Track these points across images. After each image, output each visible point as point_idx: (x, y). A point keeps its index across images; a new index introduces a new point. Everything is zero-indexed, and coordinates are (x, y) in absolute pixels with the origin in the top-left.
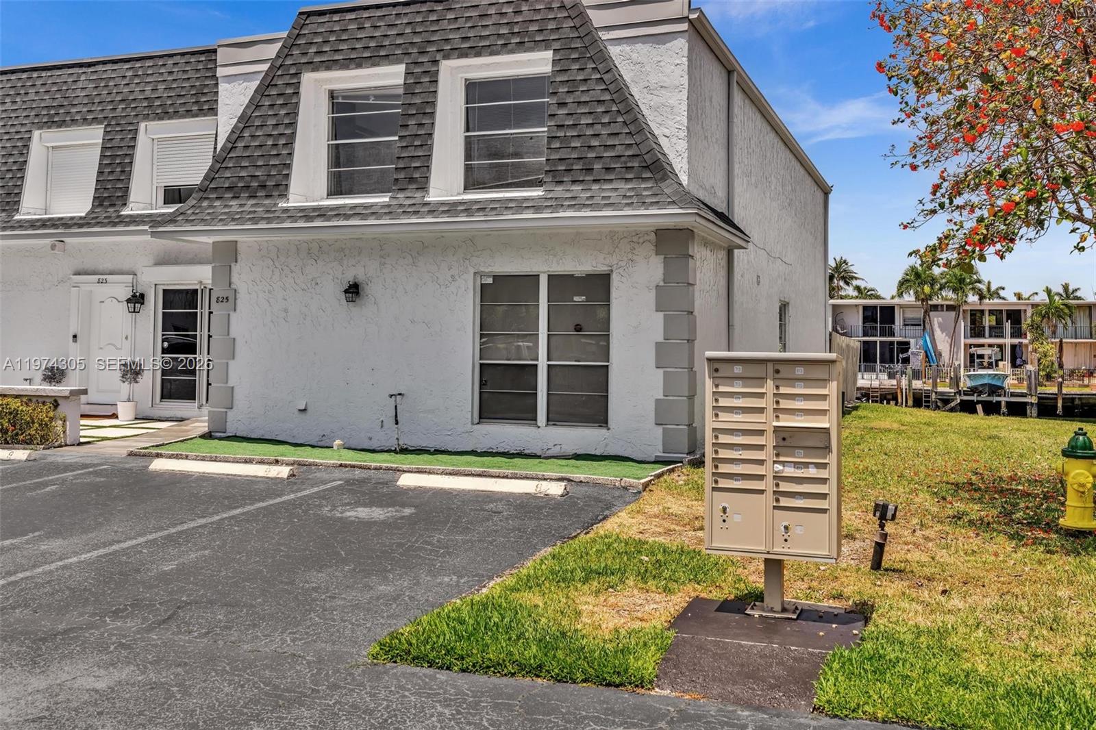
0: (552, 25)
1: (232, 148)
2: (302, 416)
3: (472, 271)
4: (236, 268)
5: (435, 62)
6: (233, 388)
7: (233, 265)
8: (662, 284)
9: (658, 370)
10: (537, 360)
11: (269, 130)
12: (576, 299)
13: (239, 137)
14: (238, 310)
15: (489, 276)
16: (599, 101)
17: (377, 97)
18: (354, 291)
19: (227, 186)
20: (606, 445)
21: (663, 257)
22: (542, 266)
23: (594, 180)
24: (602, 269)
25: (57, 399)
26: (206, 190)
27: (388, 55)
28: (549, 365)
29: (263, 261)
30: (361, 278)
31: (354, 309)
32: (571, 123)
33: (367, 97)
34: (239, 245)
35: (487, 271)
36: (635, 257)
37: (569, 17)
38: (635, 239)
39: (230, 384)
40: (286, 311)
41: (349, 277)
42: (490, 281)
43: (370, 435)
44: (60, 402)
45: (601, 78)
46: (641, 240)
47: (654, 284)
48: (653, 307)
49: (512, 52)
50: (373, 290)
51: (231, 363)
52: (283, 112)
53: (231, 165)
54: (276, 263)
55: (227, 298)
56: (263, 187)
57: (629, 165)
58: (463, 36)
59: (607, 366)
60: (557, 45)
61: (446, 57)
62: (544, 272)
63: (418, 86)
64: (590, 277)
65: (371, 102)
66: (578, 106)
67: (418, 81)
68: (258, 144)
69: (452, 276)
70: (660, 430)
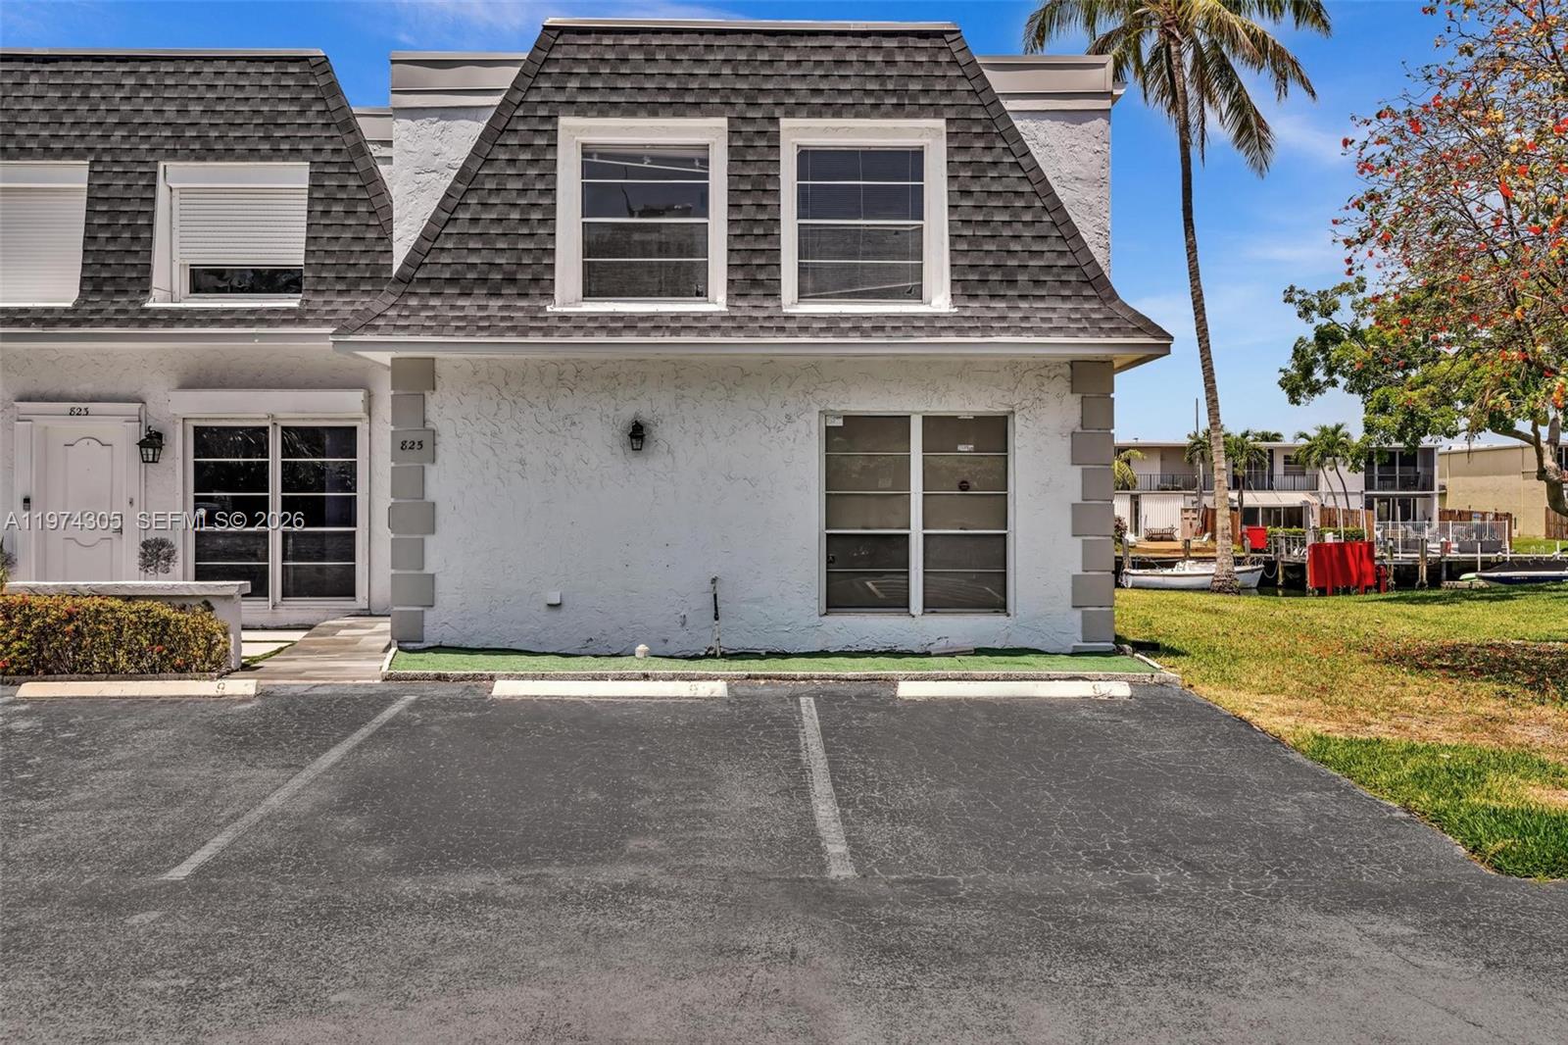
0: (940, 86)
1: (449, 219)
2: (554, 614)
3: (817, 409)
4: (433, 401)
5: (774, 120)
6: (433, 576)
7: (427, 393)
8: (1079, 430)
9: (1075, 538)
10: (909, 528)
11: (512, 198)
12: (961, 448)
13: (459, 204)
14: (439, 461)
15: (838, 418)
16: (1016, 193)
17: (655, 159)
18: (637, 434)
19: (448, 276)
20: (1009, 635)
21: (1080, 396)
22: (915, 405)
23: (1019, 296)
24: (1000, 409)
25: (210, 600)
26: (410, 281)
27: (699, 104)
28: (925, 535)
29: (482, 388)
30: (646, 416)
31: (638, 464)
32: (981, 218)
33: (639, 158)
34: (437, 365)
35: (838, 409)
36: (1043, 396)
37: (965, 76)
38: (1044, 372)
39: (428, 570)
40: (522, 462)
41: (628, 413)
42: (839, 423)
43: (666, 637)
44: (214, 603)
45: (1017, 163)
46: (1052, 375)
47: (1070, 430)
48: (1070, 462)
49: (887, 115)
50: (663, 434)
51: (430, 540)
52: (533, 172)
53: (450, 245)
54: (505, 394)
55: (420, 443)
56: (511, 280)
57: (1064, 278)
58: (813, 87)
59: (1005, 535)
60: (951, 114)
61: (790, 114)
62: (916, 413)
63: (751, 151)
64: (980, 421)
65: (645, 165)
66: (989, 197)
67: (749, 144)
68: (495, 217)
69: (788, 417)
70: (1078, 613)
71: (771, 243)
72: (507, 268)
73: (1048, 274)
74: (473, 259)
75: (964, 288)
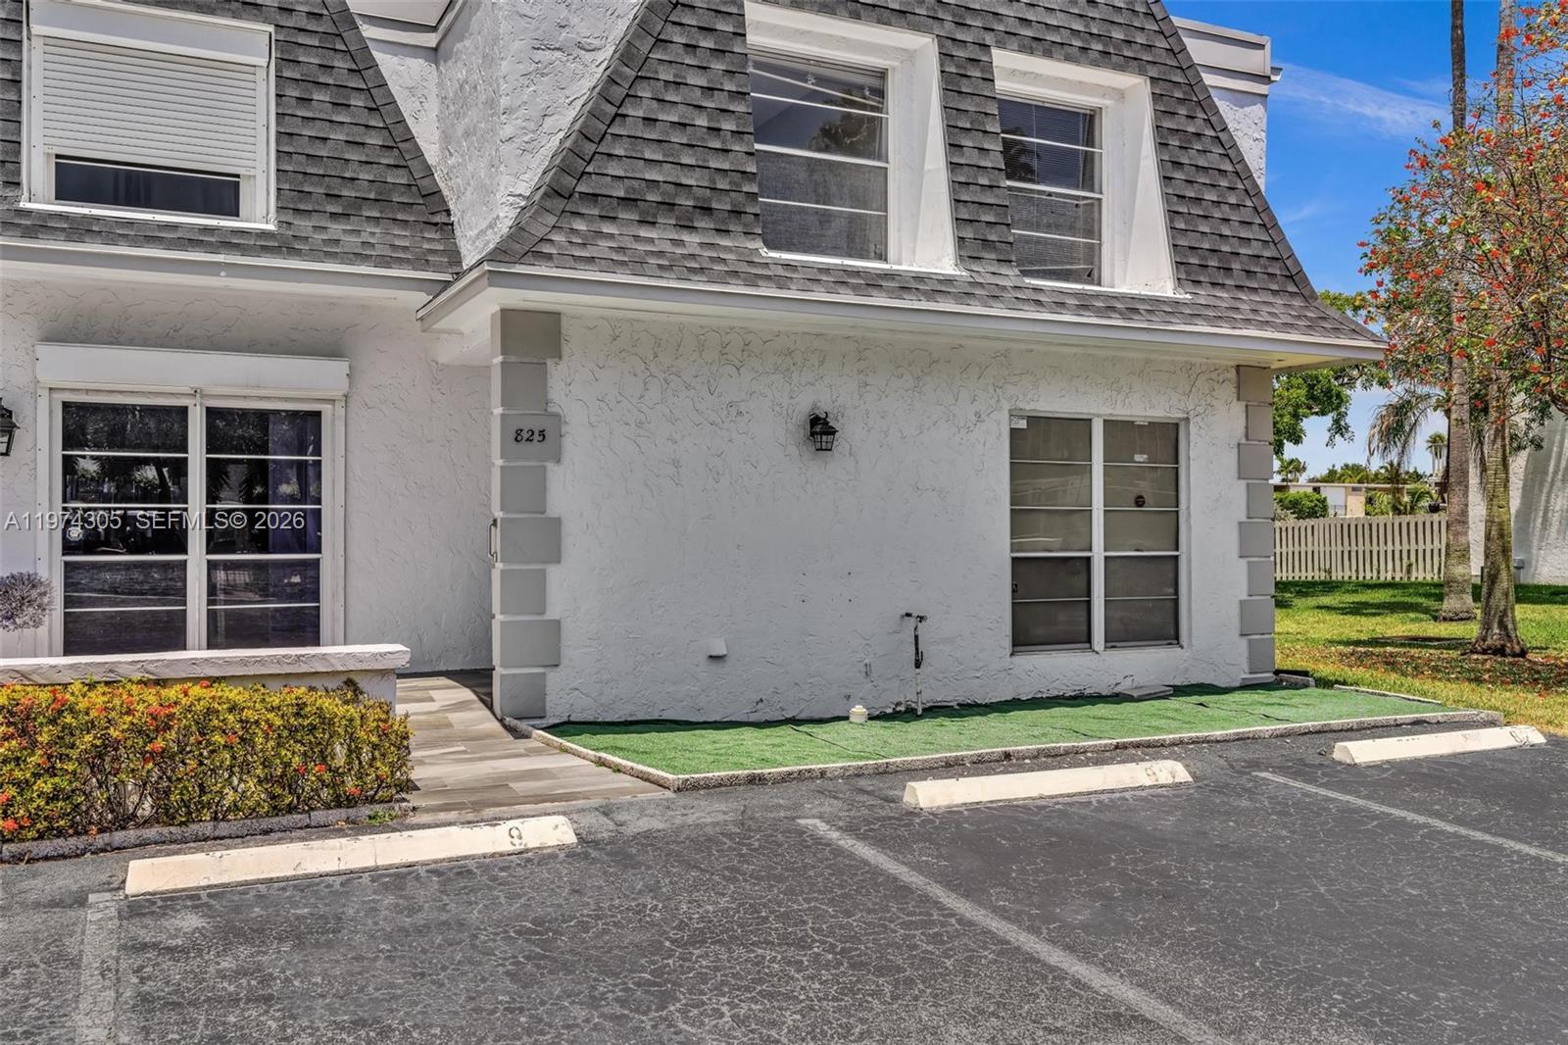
0: (1140, 39)
1: (617, 115)
2: (715, 667)
3: (1006, 406)
4: (558, 374)
5: (985, 47)
6: (558, 623)
7: (549, 362)
8: (1243, 441)
9: (1242, 560)
10: (1090, 550)
11: (696, 96)
12: (1138, 458)
13: (627, 95)
14: (566, 459)
15: (1022, 417)
16: (1220, 170)
17: (821, 80)
18: (820, 429)
19: (622, 194)
20: (1187, 669)
21: (1244, 403)
22: (1096, 405)
23: (1236, 286)
24: (1176, 415)
26: (571, 196)
27: (904, 12)
28: (1106, 558)
29: (623, 360)
30: (825, 406)
32: (1193, 195)
33: (802, 76)
34: (564, 323)
35: (1028, 408)
36: (1214, 403)
37: (1162, 33)
38: (1214, 375)
39: (552, 613)
40: (676, 463)
41: (804, 404)
42: (1023, 424)
43: (847, 691)
45: (1218, 138)
46: (1221, 379)
47: (1234, 443)
48: (1236, 475)
49: (1095, 64)
50: (850, 431)
51: (554, 573)
52: (719, 66)
53: (620, 152)
54: (653, 368)
55: (542, 433)
57: (1270, 271)
58: (1020, 16)
59: (1176, 557)
60: (1153, 72)
61: (1001, 45)
62: (1099, 416)
63: (964, 81)
64: (1155, 427)
65: (809, 86)
66: (1197, 171)
67: (962, 72)
68: (675, 119)
69: (978, 414)
70: (1244, 642)
71: (997, 196)
72: (699, 192)
73: (1257, 264)
74: (652, 175)
75: (1188, 273)
